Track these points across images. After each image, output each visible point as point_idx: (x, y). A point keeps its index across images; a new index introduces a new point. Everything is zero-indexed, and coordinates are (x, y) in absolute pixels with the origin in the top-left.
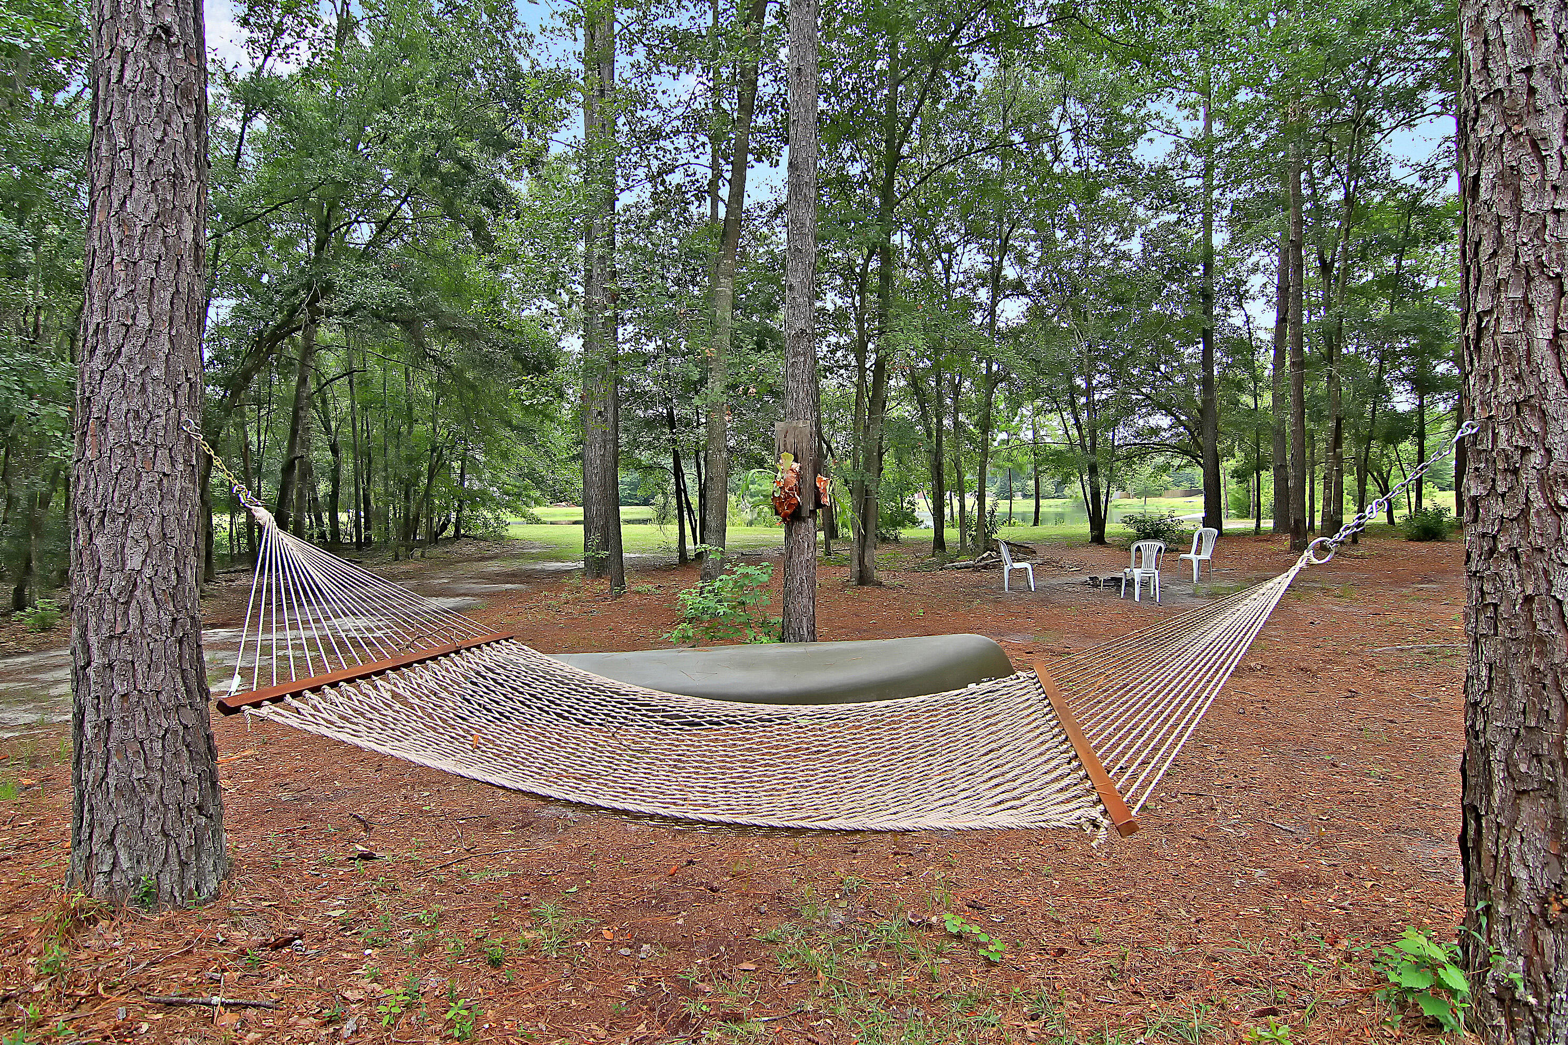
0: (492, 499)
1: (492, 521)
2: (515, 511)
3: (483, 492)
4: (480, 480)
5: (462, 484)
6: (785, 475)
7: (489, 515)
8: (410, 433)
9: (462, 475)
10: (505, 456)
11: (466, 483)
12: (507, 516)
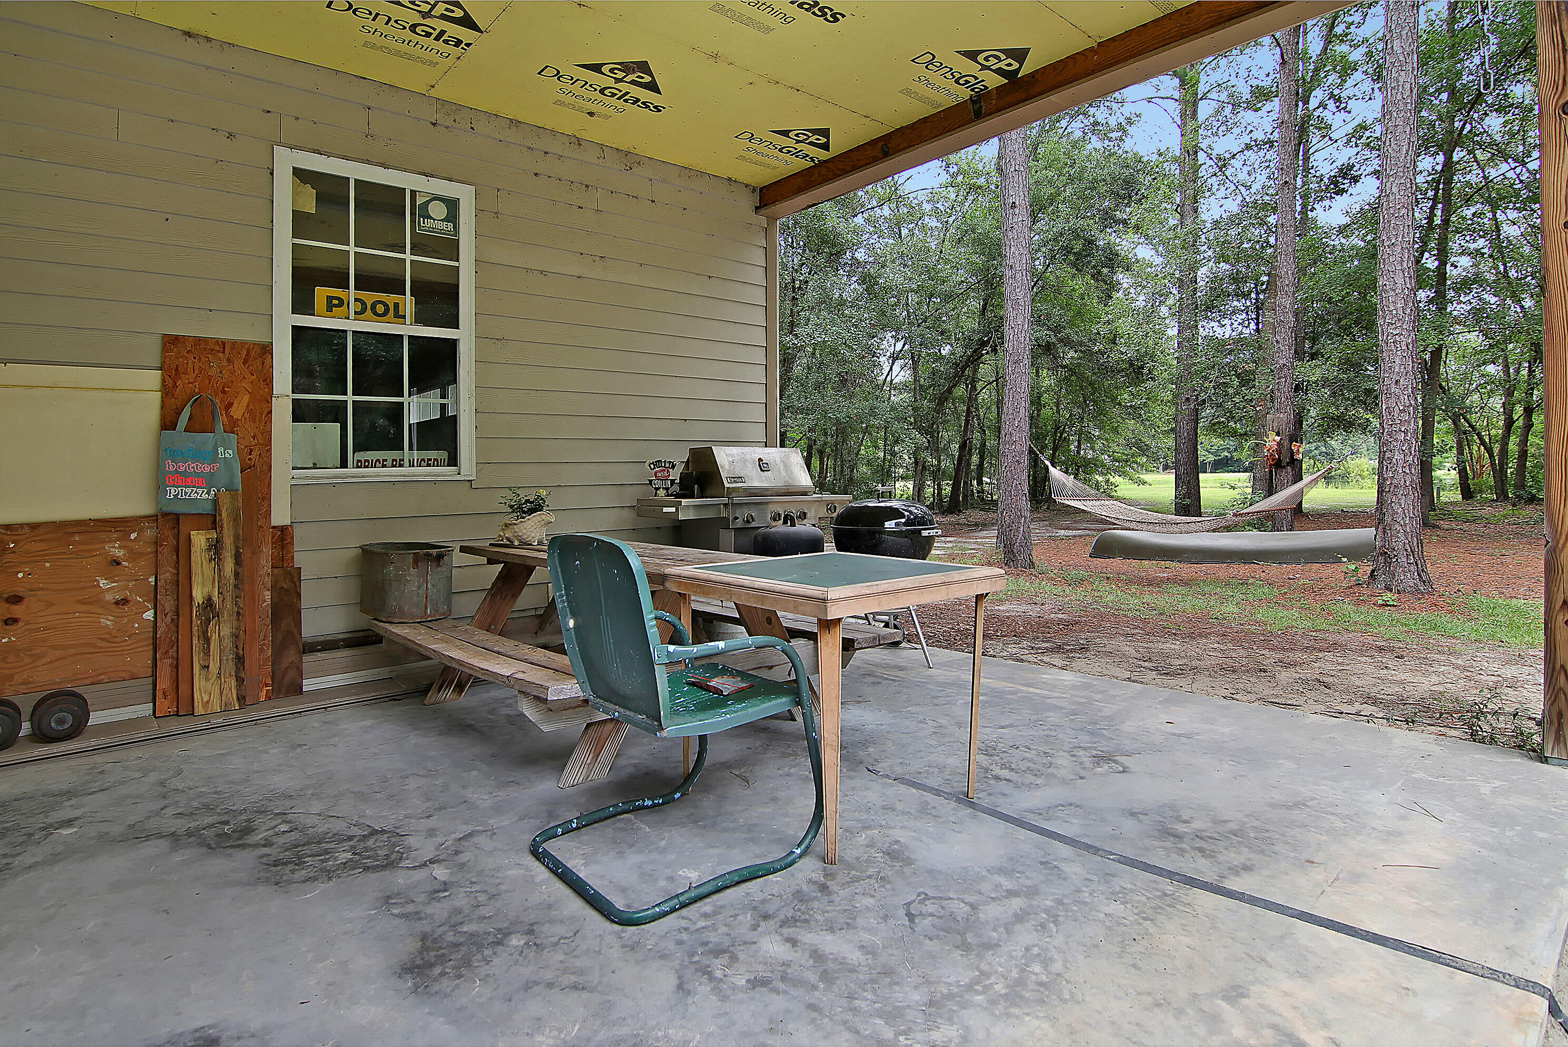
0: (1103, 466)
1: (1103, 484)
2: (1123, 474)
3: (1095, 459)
4: (1092, 448)
5: (1078, 452)
6: (1270, 443)
7: (1100, 479)
8: (1038, 415)
9: (1079, 446)
10: (1115, 430)
11: (1082, 452)
12: (1116, 479)
